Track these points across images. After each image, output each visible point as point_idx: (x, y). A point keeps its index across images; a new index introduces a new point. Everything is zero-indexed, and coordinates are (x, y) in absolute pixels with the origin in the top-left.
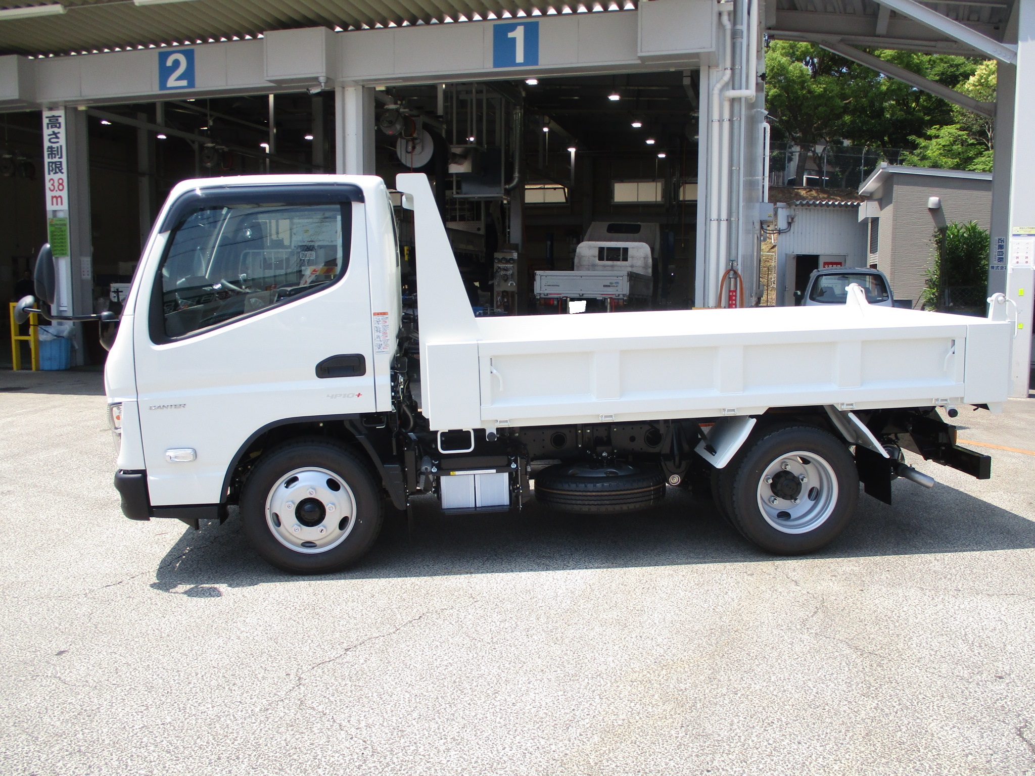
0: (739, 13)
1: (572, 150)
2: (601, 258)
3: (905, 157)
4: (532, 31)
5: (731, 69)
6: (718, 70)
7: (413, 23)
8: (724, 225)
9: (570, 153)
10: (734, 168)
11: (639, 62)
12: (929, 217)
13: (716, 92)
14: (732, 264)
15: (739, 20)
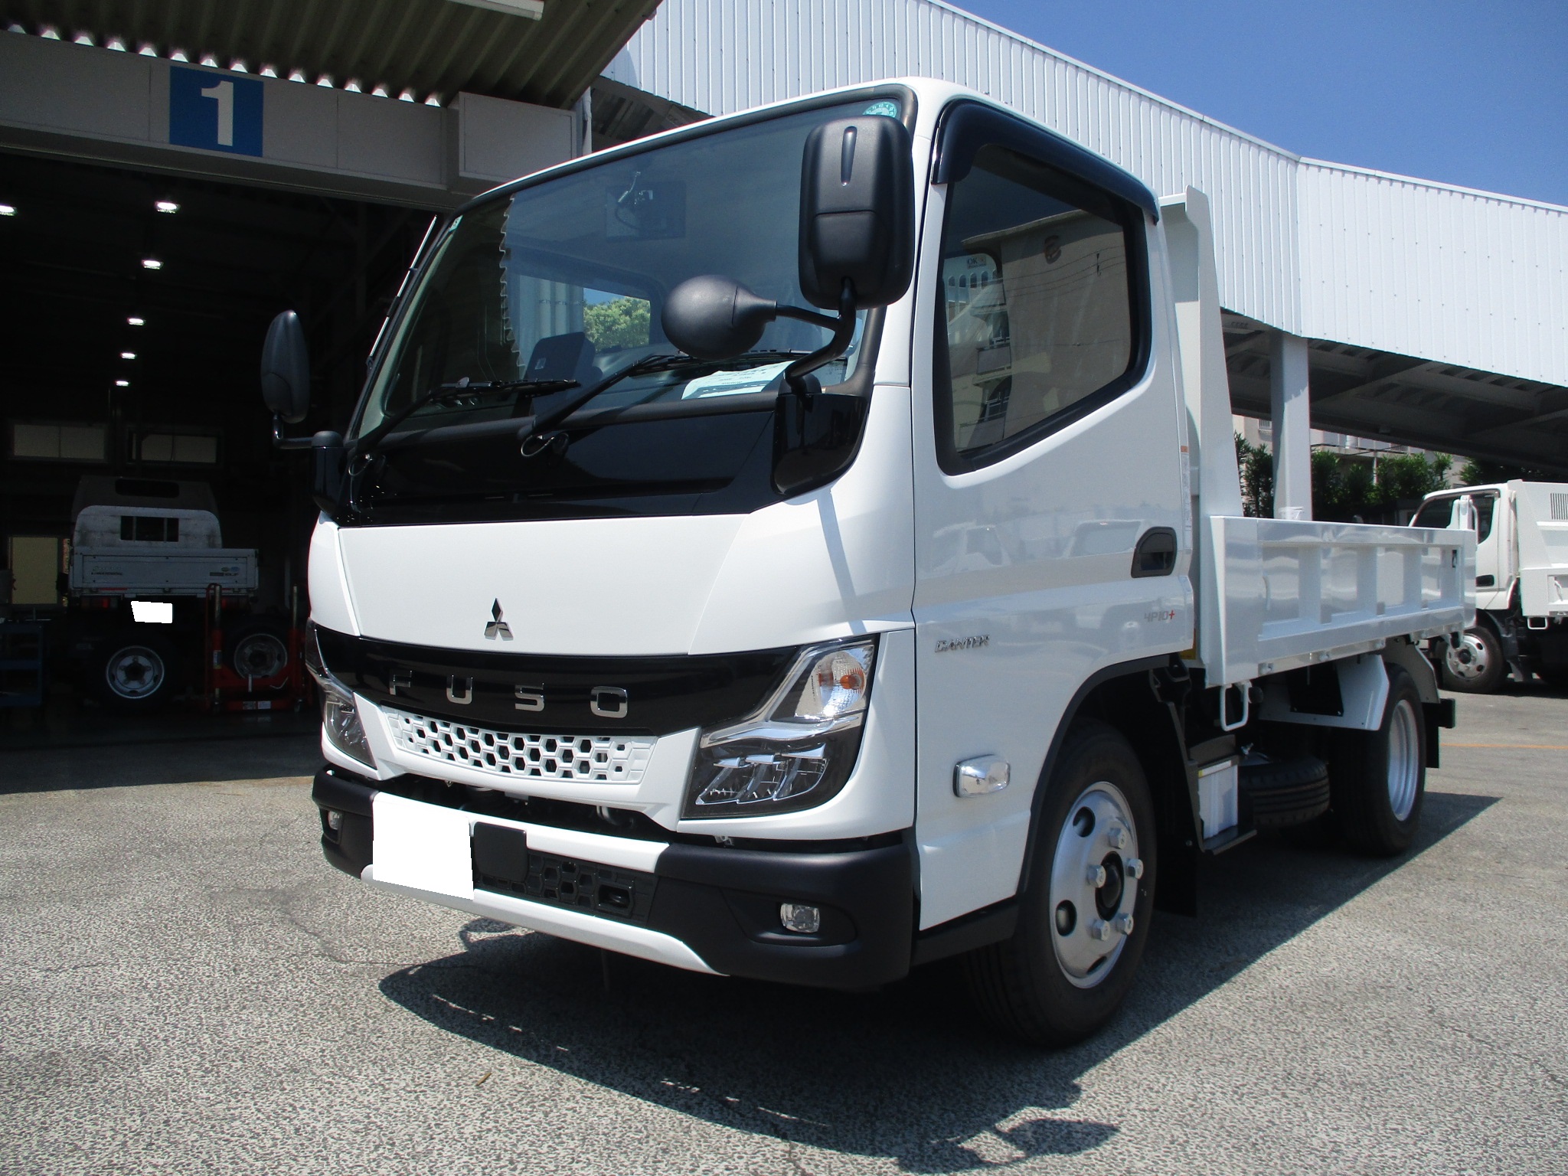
2: (126, 534)
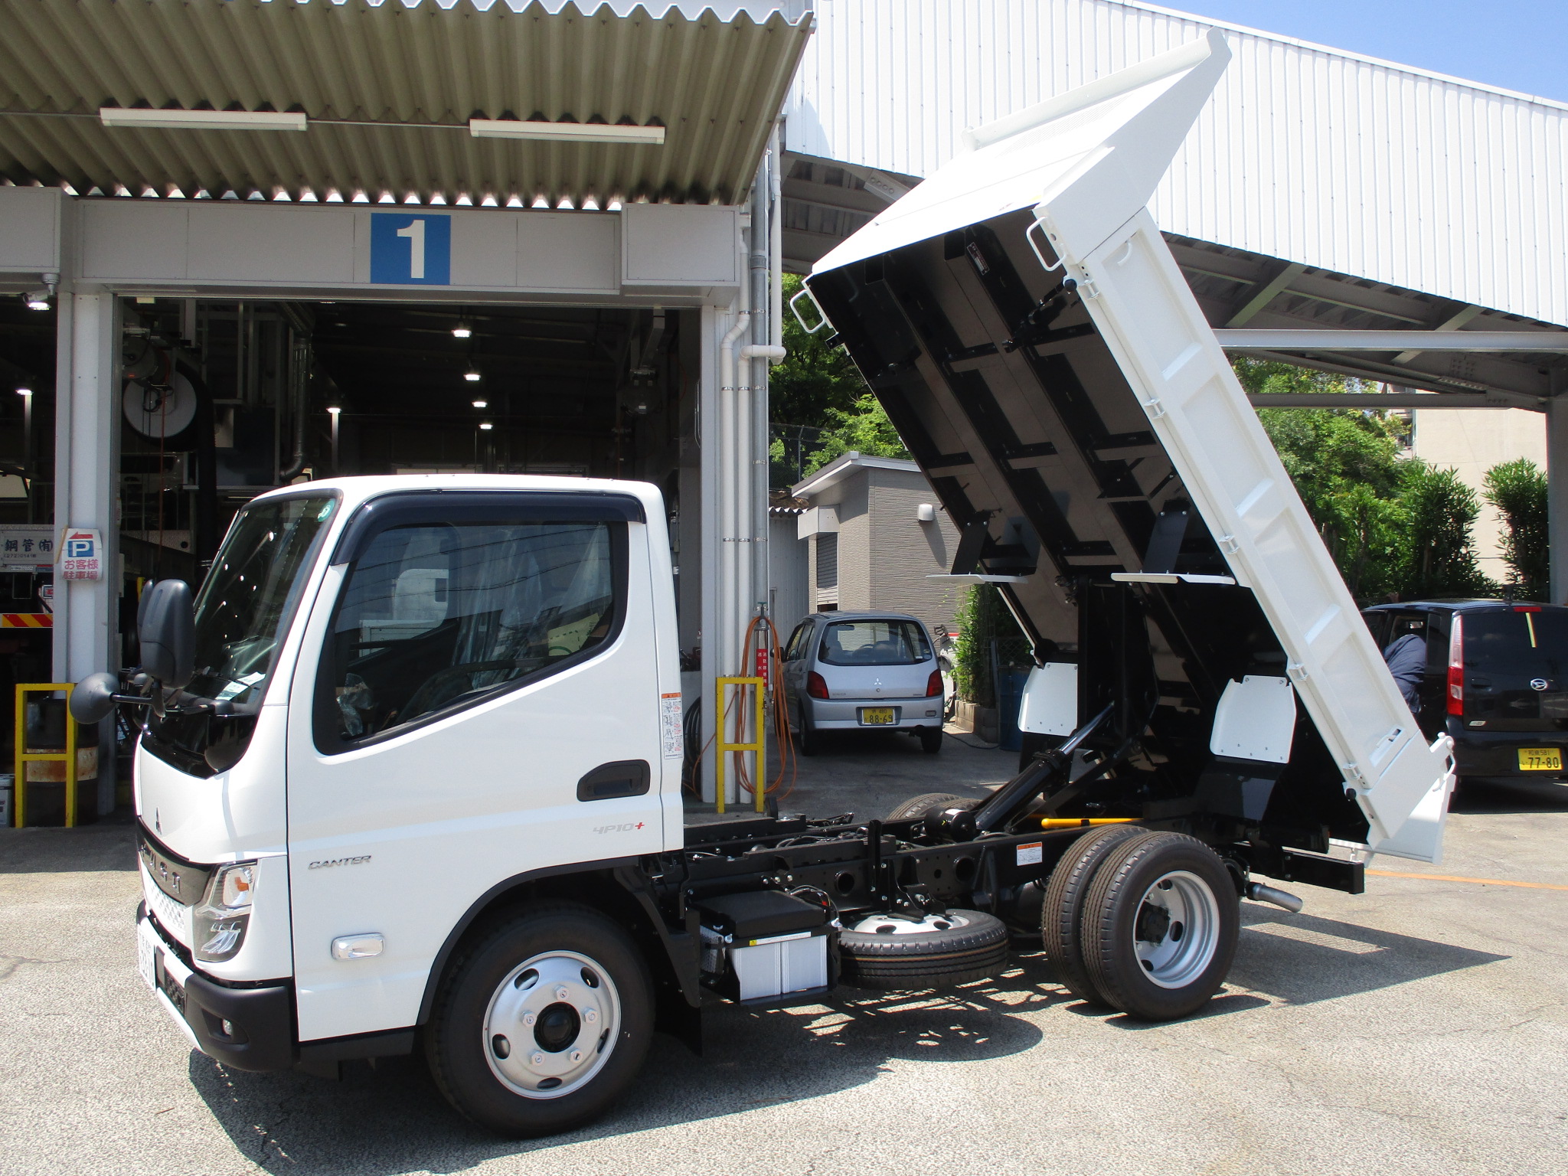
0: (760, 231)
1: (335, 411)
3: (825, 440)
4: (439, 231)
5: (749, 313)
6: (727, 312)
7: (216, 196)
8: (744, 548)
9: (330, 415)
10: (758, 462)
11: (616, 292)
12: (919, 532)
13: (728, 345)
14: (762, 609)
15: (759, 241)
